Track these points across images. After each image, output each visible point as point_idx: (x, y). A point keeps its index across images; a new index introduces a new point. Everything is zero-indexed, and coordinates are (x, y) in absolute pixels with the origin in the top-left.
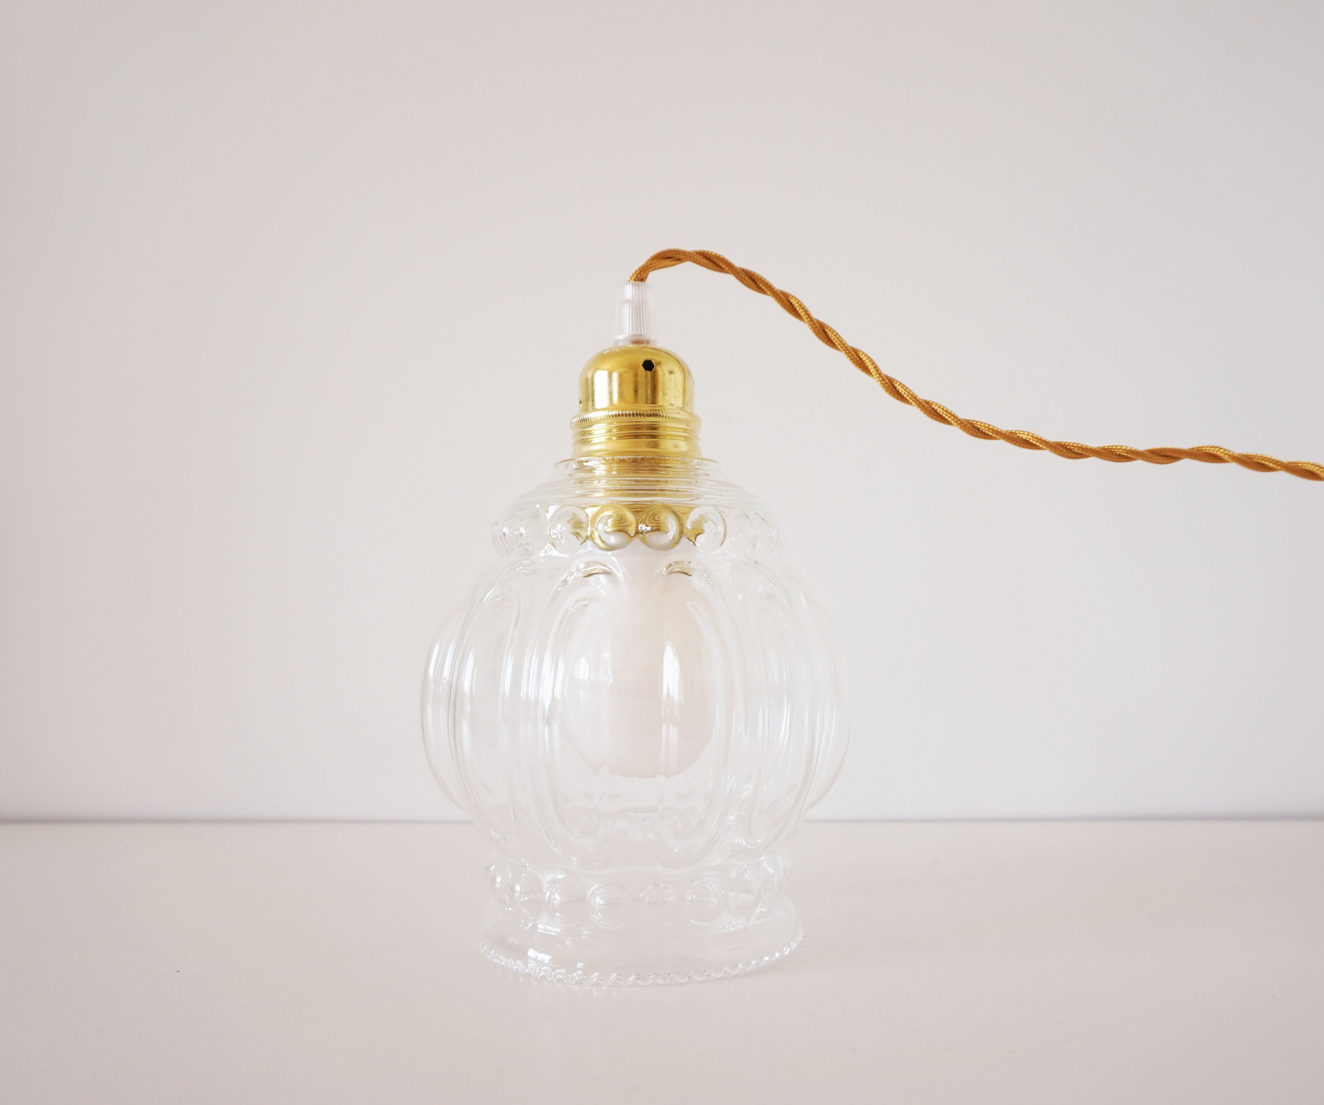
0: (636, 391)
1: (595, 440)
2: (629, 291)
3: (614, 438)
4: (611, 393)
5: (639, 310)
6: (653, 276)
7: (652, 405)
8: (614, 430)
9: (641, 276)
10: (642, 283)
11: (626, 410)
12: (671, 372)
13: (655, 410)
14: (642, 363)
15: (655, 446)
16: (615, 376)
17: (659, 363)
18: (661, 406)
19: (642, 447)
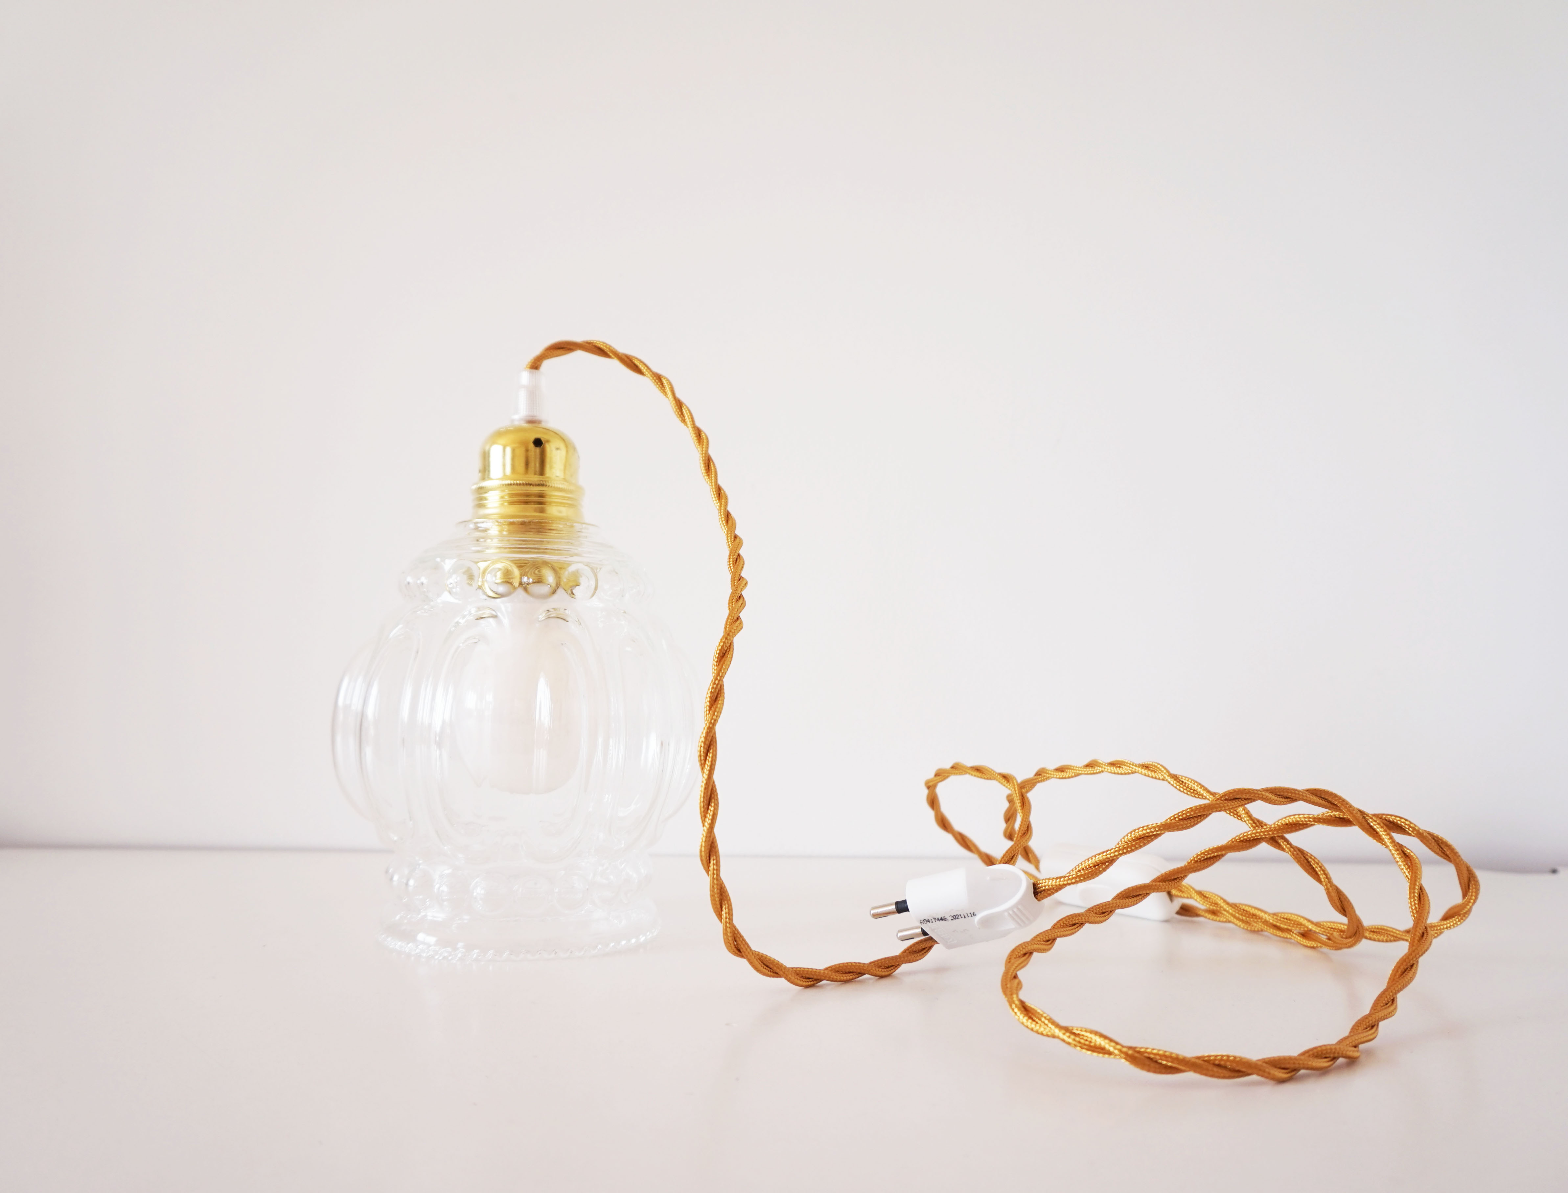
0: (527, 464)
1: (489, 505)
2: (525, 377)
3: (506, 504)
4: (504, 465)
5: (533, 394)
6: (547, 365)
7: (541, 477)
8: (507, 497)
9: (535, 365)
10: (536, 371)
11: (518, 480)
12: (558, 449)
13: (542, 481)
14: (532, 439)
15: (542, 511)
16: (509, 450)
17: (548, 441)
18: (548, 478)
19: (530, 512)
